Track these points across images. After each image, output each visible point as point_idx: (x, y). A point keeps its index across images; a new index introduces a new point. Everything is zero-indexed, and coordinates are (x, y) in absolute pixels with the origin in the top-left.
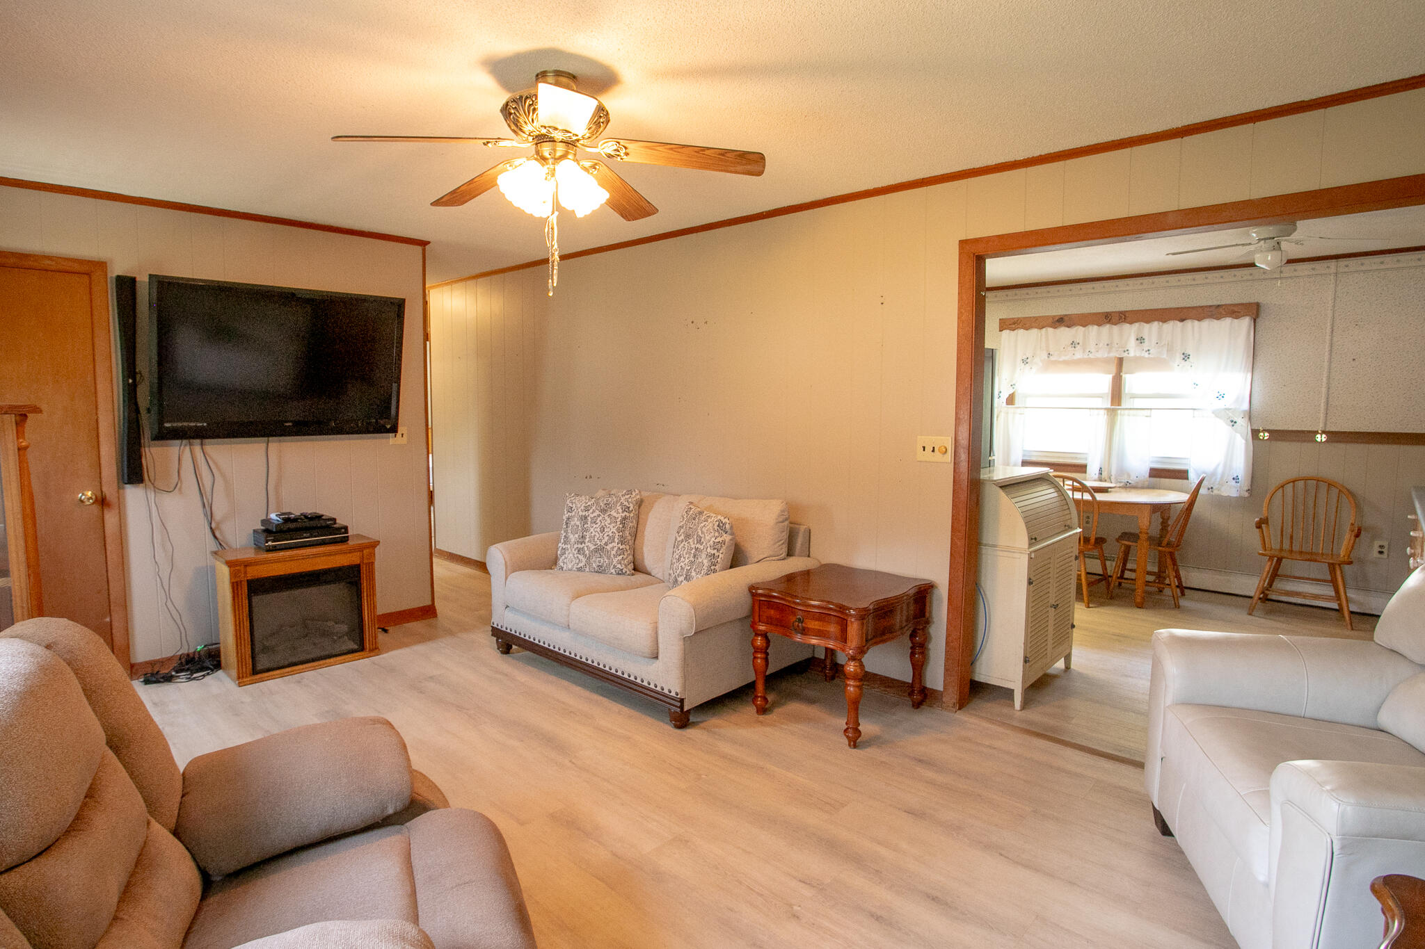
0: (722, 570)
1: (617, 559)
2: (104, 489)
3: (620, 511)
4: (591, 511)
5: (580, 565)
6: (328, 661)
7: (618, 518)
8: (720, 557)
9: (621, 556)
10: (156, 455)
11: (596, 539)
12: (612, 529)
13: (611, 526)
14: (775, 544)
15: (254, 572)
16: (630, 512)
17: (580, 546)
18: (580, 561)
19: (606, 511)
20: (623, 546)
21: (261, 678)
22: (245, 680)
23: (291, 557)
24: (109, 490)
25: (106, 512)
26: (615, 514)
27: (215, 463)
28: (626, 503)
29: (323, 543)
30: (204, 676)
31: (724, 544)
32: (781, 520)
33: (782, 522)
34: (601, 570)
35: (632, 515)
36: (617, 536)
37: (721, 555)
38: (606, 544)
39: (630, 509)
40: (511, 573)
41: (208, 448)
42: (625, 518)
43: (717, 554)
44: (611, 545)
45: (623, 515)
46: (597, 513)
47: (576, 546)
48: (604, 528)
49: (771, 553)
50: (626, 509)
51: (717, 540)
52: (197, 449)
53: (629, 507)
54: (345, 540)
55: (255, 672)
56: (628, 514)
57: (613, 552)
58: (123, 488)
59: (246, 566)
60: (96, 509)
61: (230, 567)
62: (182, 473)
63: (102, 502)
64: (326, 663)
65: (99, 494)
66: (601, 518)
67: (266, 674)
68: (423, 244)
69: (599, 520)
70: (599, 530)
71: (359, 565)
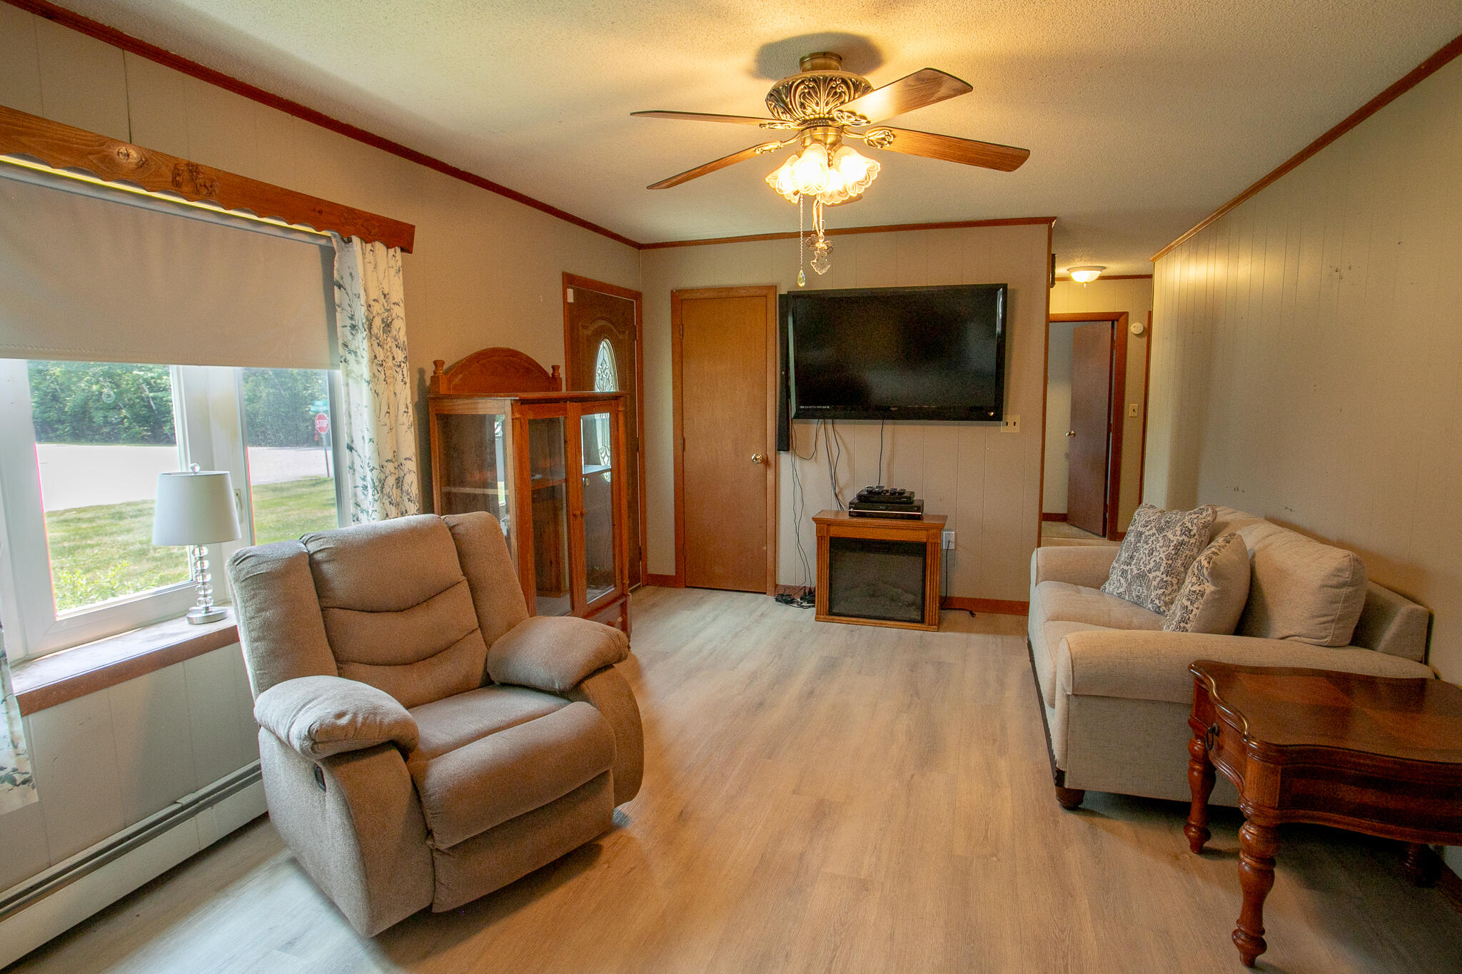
0: (1197, 632)
1: (1156, 592)
2: (768, 453)
3: (1178, 533)
4: (1148, 528)
5: (1121, 590)
6: (889, 622)
7: (1173, 541)
8: (1194, 613)
9: (1162, 590)
10: (800, 429)
11: (1141, 562)
12: (1161, 554)
13: (1161, 550)
14: (1314, 617)
15: (835, 532)
16: (1190, 537)
17: (1126, 568)
18: (1121, 585)
19: (1163, 529)
20: (1169, 578)
21: (833, 619)
22: (821, 617)
23: (863, 523)
24: (771, 454)
25: (768, 470)
26: (1171, 537)
27: (840, 437)
28: (1189, 525)
29: (903, 517)
30: (810, 607)
31: (1202, 596)
32: (1331, 583)
33: (1337, 587)
34: (1138, 603)
35: (1193, 541)
36: (1164, 565)
37: (1195, 610)
38: (1150, 571)
39: (1192, 533)
40: (1042, 581)
41: (838, 427)
42: (1182, 543)
43: (1190, 608)
44: (1154, 574)
45: (1181, 539)
46: (1154, 531)
47: (1122, 566)
48: (1153, 551)
49: (1304, 631)
50: (1186, 532)
51: (1193, 589)
52: (830, 427)
53: (1191, 530)
54: (919, 518)
55: (831, 613)
56: (1186, 539)
57: (1155, 583)
58: (779, 454)
59: (829, 525)
60: (762, 466)
61: (817, 524)
62: (818, 446)
63: (766, 462)
64: (885, 624)
65: (765, 457)
66: (1154, 538)
67: (838, 618)
68: (1048, 220)
69: (1151, 540)
70: (1147, 552)
71: (926, 543)
